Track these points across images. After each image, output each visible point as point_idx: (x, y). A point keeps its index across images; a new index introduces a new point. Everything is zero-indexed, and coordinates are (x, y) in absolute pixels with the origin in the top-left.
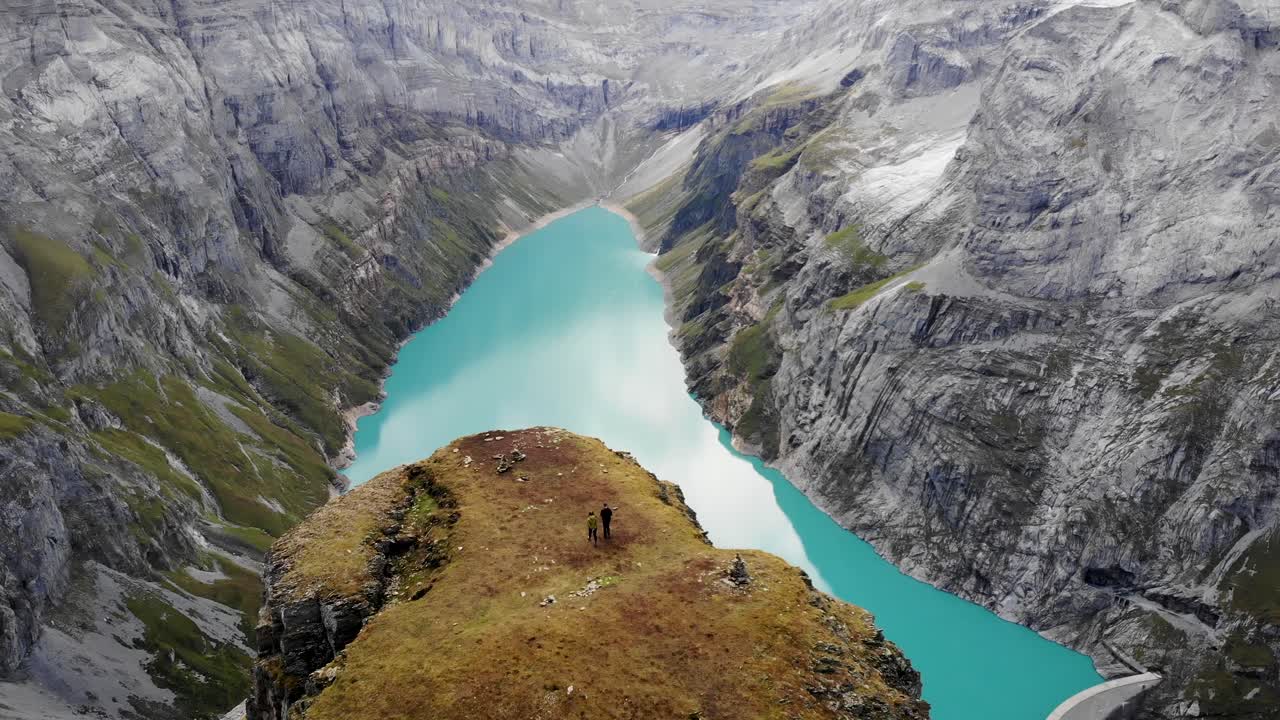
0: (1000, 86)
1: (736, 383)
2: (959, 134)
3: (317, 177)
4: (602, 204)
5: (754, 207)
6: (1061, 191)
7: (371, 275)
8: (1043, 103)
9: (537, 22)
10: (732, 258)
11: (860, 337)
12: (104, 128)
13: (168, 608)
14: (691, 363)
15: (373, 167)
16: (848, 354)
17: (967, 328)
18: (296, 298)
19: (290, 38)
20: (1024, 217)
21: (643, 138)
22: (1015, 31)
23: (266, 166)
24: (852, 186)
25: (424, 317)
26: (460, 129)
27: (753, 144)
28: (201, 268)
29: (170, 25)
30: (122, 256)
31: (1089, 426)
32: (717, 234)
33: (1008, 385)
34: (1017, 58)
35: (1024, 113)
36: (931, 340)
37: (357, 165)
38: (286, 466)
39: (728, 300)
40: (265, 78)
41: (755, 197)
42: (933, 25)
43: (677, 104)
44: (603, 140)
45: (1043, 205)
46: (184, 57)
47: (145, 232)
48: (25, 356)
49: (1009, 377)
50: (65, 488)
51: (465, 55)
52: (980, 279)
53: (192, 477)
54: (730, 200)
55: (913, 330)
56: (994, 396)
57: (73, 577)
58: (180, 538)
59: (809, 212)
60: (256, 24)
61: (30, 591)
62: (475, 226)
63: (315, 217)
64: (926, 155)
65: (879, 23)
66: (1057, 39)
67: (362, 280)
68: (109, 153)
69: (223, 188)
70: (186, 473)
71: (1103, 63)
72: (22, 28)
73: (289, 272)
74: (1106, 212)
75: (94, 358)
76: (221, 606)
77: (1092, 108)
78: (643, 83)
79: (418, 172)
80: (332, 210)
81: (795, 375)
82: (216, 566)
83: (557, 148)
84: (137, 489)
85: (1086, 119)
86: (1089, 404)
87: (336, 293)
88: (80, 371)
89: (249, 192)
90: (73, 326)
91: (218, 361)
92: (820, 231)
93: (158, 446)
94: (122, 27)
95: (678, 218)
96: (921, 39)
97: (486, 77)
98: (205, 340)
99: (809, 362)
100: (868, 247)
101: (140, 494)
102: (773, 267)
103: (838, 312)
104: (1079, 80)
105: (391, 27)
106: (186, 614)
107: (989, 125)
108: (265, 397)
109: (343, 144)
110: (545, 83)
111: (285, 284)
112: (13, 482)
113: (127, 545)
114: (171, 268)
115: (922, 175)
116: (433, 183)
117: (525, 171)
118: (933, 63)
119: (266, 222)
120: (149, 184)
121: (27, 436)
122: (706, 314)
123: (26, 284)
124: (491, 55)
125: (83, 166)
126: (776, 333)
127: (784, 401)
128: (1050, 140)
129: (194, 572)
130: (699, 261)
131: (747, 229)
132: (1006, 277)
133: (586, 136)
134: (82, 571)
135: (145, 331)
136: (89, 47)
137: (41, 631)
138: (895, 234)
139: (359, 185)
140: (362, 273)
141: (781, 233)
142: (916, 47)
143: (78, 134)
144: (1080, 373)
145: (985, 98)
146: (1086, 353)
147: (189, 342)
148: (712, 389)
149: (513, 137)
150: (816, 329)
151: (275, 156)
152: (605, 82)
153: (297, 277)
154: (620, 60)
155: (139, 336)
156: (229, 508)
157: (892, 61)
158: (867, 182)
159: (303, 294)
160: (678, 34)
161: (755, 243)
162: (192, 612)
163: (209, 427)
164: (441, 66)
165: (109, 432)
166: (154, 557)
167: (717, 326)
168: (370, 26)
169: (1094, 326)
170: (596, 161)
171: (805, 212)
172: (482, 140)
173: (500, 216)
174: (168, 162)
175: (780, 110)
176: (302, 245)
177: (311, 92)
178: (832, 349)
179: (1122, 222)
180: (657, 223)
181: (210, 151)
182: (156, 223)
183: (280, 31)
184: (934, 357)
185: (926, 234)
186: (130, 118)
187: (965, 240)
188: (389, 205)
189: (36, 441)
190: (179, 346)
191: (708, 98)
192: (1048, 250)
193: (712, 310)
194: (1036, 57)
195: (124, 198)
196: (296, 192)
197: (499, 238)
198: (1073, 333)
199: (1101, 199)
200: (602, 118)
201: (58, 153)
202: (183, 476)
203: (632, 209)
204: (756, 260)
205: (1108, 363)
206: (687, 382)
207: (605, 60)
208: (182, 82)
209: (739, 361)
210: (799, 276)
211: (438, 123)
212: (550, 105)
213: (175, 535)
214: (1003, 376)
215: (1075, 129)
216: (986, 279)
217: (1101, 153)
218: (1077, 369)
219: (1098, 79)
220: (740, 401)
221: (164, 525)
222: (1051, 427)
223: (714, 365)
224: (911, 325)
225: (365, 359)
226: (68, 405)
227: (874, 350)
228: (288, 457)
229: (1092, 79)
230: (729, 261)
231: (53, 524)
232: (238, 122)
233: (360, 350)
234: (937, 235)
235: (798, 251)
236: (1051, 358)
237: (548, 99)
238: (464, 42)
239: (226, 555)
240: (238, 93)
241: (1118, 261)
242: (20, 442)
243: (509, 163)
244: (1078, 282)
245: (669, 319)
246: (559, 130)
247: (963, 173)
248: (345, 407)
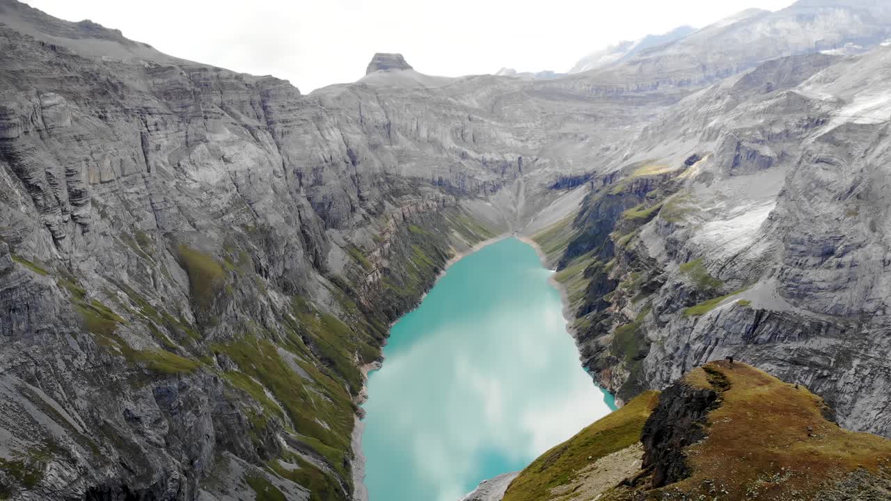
0: (799, 173)
1: (618, 362)
2: (771, 201)
3: (346, 218)
4: (516, 237)
5: (627, 243)
6: (842, 244)
7: (376, 279)
8: (828, 185)
9: (477, 121)
10: (612, 276)
11: (706, 335)
12: (228, 187)
13: (269, 484)
14: (583, 347)
15: (377, 212)
16: (698, 346)
17: (780, 332)
18: (333, 293)
19: (332, 133)
20: (818, 260)
21: (544, 194)
22: (807, 134)
23: (316, 211)
24: (697, 233)
25: (406, 308)
26: (428, 188)
27: (624, 201)
28: (281, 274)
29: (263, 123)
30: (238, 265)
31: (864, 401)
32: (599, 259)
33: (809, 371)
34: (810, 156)
35: (816, 191)
36: (756, 339)
37: (369, 211)
38: (328, 399)
39: (609, 305)
40: (319, 158)
41: (627, 237)
42: (750, 129)
43: (568, 172)
44: (517, 195)
45: (831, 253)
46: (271, 144)
47: (250, 251)
48: (186, 324)
49: (809, 366)
50: (215, 406)
51: (432, 142)
52: (789, 300)
53: (278, 404)
54: (609, 238)
55: (743, 331)
56: (799, 378)
57: (217, 461)
58: (275, 441)
59: (666, 248)
60: (313, 125)
61: (194, 467)
62: (436, 249)
63: (344, 243)
64: (747, 214)
65: (711, 124)
66: (837, 144)
67: (371, 283)
68: (231, 202)
69: (294, 224)
70: (274, 400)
71: (869, 160)
72: (181, 125)
73: (329, 277)
74: (873, 259)
75: (224, 327)
76: (298, 485)
77: (862, 190)
78: (545, 158)
79: (404, 216)
80: (354, 239)
81: (660, 359)
82: (294, 460)
83: (487, 200)
84: (252, 408)
85: (858, 197)
86: (865, 387)
87: (356, 291)
88: (216, 335)
89: (309, 229)
90: (213, 307)
91: (289, 332)
92: (674, 262)
93: (259, 383)
94: (236, 124)
95: (570, 248)
96: (741, 138)
97: (445, 155)
98: (282, 318)
99: (670, 350)
100: (710, 274)
101: (253, 412)
102: (642, 284)
103: (690, 317)
104: (853, 170)
105: (389, 125)
106: (279, 489)
107: (792, 197)
108: (315, 356)
109: (361, 198)
110: (481, 159)
111: (326, 284)
112: (190, 399)
113: (246, 443)
114: (264, 273)
115: (746, 228)
116: (412, 222)
117: (467, 214)
118: (750, 154)
119: (317, 246)
120: (252, 222)
121: (197, 372)
122: (594, 313)
123: (187, 281)
124: (449, 143)
125: (216, 209)
126: (645, 329)
127: (652, 376)
128: (835, 209)
129: (282, 463)
130: (585, 277)
131: (623, 257)
132: (806, 299)
133: (506, 192)
134: (222, 457)
135: (250, 312)
136: (220, 137)
137: (199, 493)
138: (728, 267)
139: (370, 223)
140: (370, 278)
141: (646, 262)
142: (739, 144)
143: (213, 190)
144: (858, 366)
145: (788, 180)
146: (862, 352)
147: (273, 320)
148: (599, 365)
149: (460, 193)
150: (674, 328)
151: (322, 205)
152: (520, 158)
153: (333, 280)
154: (530, 145)
155: (247, 314)
156: (299, 425)
157: (722, 152)
158: (707, 231)
159: (337, 291)
160: (569, 127)
161: (628, 267)
162: (282, 487)
163: (286, 373)
164: (418, 150)
165: (232, 373)
166: (261, 451)
167: (603, 322)
168: (376, 124)
169: (867, 334)
170: (513, 208)
171: (664, 248)
172: (441, 195)
173: (451, 243)
174: (265, 209)
175: (642, 179)
176: (337, 260)
177: (343, 166)
178: (686, 342)
179: (884, 265)
180: (555, 249)
181: (286, 202)
182: (256, 245)
183: (327, 128)
184: (757, 350)
185: (750, 268)
186: (243, 182)
187: (777, 273)
188: (387, 236)
189: (203, 376)
190: (268, 321)
191: (589, 169)
192: (835, 283)
193: (598, 311)
194: (823, 155)
195: (238, 230)
196: (333, 227)
197: (450, 257)
198: (853, 338)
199: (870, 250)
200: (516, 181)
201: (201, 201)
202: (273, 403)
203: (537, 240)
204: (629, 278)
205: (877, 359)
206: (581, 359)
207: (520, 144)
208: (272, 160)
209: (619, 346)
210: (661, 291)
211: (415, 185)
212: (483, 173)
213: (271, 439)
214: (806, 366)
215: (851, 203)
216: (793, 300)
217: (869, 220)
218: (856, 362)
219: (865, 171)
220: (620, 375)
221: (267, 432)
222: (838, 401)
223: (600, 349)
224: (742, 328)
225: (372, 334)
226: (211, 355)
227: (716, 343)
228: (329, 394)
229: (862, 171)
230: (609, 278)
231: (208, 427)
232: (301, 184)
233: (369, 328)
234: (757, 269)
235: (659, 274)
236: (838, 355)
237: (484, 169)
238: (432, 134)
239: (299, 454)
240: (303, 166)
241: (882, 291)
242: (195, 376)
243: (456, 209)
244: (856, 304)
245: (566, 315)
246: (488, 188)
247: (774, 229)
248: (361, 364)
